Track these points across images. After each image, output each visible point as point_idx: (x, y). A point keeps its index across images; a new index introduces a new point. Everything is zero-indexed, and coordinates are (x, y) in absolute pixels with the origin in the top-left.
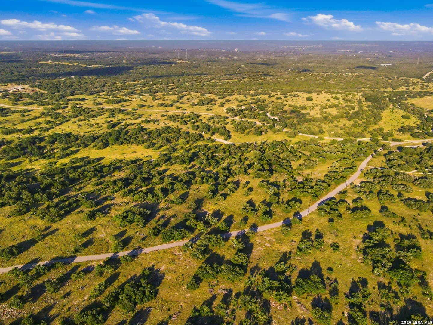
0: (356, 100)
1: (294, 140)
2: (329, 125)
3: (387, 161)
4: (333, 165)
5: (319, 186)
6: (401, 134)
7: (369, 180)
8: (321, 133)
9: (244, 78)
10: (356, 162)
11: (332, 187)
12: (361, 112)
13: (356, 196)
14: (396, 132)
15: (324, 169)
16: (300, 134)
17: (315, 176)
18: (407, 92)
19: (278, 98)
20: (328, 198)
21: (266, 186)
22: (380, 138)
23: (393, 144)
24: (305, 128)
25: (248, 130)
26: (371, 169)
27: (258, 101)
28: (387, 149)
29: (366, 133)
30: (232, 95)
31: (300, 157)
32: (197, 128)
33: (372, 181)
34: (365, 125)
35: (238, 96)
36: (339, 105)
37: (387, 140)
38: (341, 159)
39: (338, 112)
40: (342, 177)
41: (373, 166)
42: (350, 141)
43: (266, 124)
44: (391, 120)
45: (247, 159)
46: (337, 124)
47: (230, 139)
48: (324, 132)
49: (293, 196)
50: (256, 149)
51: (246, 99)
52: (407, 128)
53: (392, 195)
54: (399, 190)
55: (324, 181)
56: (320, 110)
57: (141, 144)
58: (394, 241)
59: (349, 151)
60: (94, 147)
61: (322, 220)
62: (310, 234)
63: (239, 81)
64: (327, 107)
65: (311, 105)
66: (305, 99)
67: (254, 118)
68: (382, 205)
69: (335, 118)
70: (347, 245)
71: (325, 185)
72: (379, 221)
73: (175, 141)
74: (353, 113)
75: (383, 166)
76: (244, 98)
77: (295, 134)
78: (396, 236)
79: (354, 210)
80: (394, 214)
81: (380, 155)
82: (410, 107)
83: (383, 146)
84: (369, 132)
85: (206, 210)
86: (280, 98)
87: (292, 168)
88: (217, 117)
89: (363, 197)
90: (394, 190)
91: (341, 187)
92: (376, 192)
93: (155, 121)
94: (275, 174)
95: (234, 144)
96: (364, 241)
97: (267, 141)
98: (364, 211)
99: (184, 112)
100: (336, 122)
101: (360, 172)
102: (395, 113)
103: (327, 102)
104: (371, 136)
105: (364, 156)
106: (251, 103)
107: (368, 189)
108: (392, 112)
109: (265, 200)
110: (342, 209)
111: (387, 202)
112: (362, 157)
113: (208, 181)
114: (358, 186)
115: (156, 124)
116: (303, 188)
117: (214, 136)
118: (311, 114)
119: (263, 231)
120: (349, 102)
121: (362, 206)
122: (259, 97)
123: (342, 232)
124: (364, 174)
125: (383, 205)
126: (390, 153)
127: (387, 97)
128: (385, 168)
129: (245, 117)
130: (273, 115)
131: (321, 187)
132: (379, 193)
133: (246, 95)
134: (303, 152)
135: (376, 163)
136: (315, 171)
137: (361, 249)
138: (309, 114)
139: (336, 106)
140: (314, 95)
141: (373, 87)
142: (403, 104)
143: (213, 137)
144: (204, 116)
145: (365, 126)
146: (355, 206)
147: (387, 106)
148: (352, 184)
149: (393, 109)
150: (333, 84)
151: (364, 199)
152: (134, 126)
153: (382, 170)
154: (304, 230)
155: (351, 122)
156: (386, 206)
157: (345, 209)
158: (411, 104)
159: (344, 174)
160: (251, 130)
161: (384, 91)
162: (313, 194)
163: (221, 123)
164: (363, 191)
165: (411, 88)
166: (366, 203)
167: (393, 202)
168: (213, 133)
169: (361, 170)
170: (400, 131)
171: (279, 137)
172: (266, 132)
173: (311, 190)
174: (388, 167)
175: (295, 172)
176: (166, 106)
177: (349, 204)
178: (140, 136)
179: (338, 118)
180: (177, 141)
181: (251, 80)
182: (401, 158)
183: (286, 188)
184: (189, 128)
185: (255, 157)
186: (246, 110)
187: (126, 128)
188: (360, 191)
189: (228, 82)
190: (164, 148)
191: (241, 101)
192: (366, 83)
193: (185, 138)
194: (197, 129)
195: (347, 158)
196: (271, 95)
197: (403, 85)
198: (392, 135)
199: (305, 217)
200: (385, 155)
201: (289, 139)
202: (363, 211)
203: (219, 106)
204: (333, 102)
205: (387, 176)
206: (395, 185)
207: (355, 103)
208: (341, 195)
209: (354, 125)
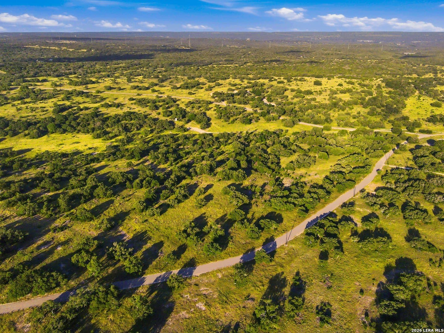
0: (374, 86)
1: (291, 130)
2: (339, 113)
3: (415, 158)
4: (339, 162)
5: (312, 194)
6: (431, 124)
7: (388, 185)
8: (328, 122)
9: (246, 63)
10: (370, 159)
11: (333, 195)
12: (380, 99)
13: (368, 211)
14: (424, 122)
15: (325, 169)
16: (301, 123)
17: (310, 178)
18: (435, 79)
19: (279, 83)
20: (324, 214)
21: (232, 193)
22: (404, 129)
23: (421, 136)
24: (308, 115)
25: (235, 117)
26: (392, 169)
27: (256, 85)
28: (414, 143)
29: (385, 123)
30: (226, 79)
31: (294, 151)
32: (168, 113)
33: (393, 187)
34: (385, 113)
35: (233, 80)
36: (353, 90)
37: (413, 132)
38: (350, 155)
39: (351, 98)
40: (349, 180)
41: (395, 165)
42: (365, 132)
43: (259, 111)
44: (417, 108)
45: (223, 153)
46: (350, 112)
47: (208, 128)
48: (331, 121)
49: (270, 210)
50: (239, 140)
51: (241, 83)
52: (438, 118)
53: (425, 211)
54: (436, 202)
55: (321, 187)
56: (329, 95)
57: (90, 133)
58: (434, 302)
59: (362, 144)
60: (26, 135)
61: (308, 254)
62: (283, 283)
63: (240, 66)
64: (338, 92)
65: (318, 90)
66: (313, 83)
67: (245, 103)
68: (409, 227)
69: (348, 104)
70: (347, 310)
71: (321, 192)
72: (406, 258)
73: (136, 129)
74: (370, 99)
75: (409, 165)
76: (240, 82)
77: (294, 123)
78: (436, 289)
79: (364, 236)
80: (430, 246)
81: (405, 150)
82: (440, 95)
83: (408, 139)
84: (389, 121)
85: (124, 232)
86: (282, 82)
87: (280, 167)
88: (198, 102)
89: (380, 212)
90: (428, 201)
91: (346, 196)
92: (399, 204)
93: (119, 105)
94: (254, 175)
95: (211, 135)
96: (378, 301)
97: (256, 130)
98: (380, 238)
99: (160, 95)
100: (347, 109)
101: (376, 174)
102: (422, 100)
103: (339, 87)
104: (392, 127)
105: (382, 151)
106: (246, 88)
107: (387, 199)
108: (419, 99)
109: (226, 215)
110: (345, 234)
111: (418, 223)
112: (380, 152)
113: (150, 184)
114: (373, 195)
115: (119, 109)
116: (287, 197)
117: (190, 124)
118: (317, 100)
119: (202, 275)
120: (365, 88)
121: (377, 229)
122: (258, 81)
123: (340, 278)
124: (382, 176)
125: (412, 227)
126: (418, 147)
127: (412, 83)
128: (413, 168)
129: (234, 102)
130: (270, 100)
131: (315, 196)
132: (405, 206)
133: (242, 79)
134: (301, 145)
135: (400, 161)
136: (312, 171)
137: (372, 320)
138: (314, 99)
139: (349, 91)
140: (324, 80)
141: (395, 73)
142: (432, 91)
143: (187, 126)
144: (183, 100)
145: (385, 115)
146: (365, 228)
147: (413, 93)
148: (362, 191)
149: (419, 97)
150: (349, 70)
151: (380, 216)
152: (90, 110)
153: (408, 170)
154: (274, 274)
155: (367, 110)
156: (416, 228)
157: (350, 234)
158: (440, 92)
159: (352, 176)
160: (238, 117)
161: (408, 78)
162: (301, 206)
163: (201, 109)
164: (380, 202)
165: (439, 75)
166: (384, 223)
167: (427, 223)
168: (189, 121)
169: (378, 170)
170: (429, 120)
171: (272, 127)
172: (258, 119)
173: (300, 200)
174: (416, 167)
175: (282, 172)
176: (140, 89)
177: (356, 225)
178: (91, 122)
179: (351, 105)
180: (138, 129)
181: (253, 65)
182: (434, 154)
183: (264, 196)
184: (159, 114)
185: (234, 152)
186: (238, 94)
187: (78, 113)
188: (375, 203)
189: (227, 67)
190: (119, 138)
191: (235, 85)
192: (387, 69)
193: (150, 125)
194: (168, 116)
195: (358, 154)
196: (273, 79)
197: (430, 72)
198: (419, 125)
199: (282, 247)
200: (411, 150)
201: (285, 129)
202: (378, 240)
203: (207, 90)
204: (346, 86)
205: (416, 180)
206: (429, 194)
207: (373, 89)
208: (345, 210)
209: (371, 113)
